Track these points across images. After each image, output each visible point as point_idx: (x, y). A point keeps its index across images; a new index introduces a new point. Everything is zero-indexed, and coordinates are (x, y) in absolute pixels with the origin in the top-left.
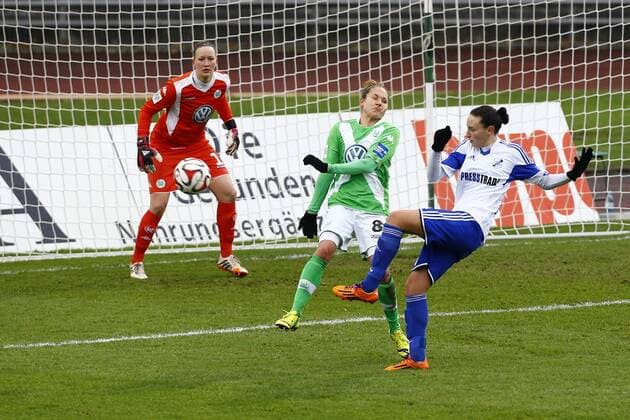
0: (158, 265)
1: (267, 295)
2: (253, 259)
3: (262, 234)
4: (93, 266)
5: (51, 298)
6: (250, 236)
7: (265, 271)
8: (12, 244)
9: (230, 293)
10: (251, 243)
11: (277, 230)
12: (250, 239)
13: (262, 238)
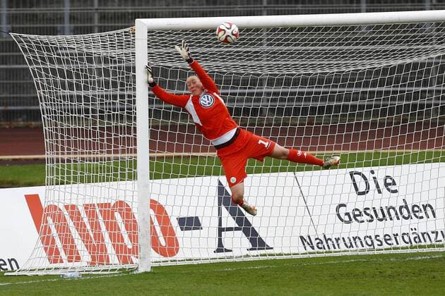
0: (328, 264)
1: (401, 284)
2: (392, 259)
3: (398, 244)
4: (285, 265)
5: (257, 286)
6: (390, 244)
7: (400, 268)
8: (231, 251)
9: (376, 283)
10: (391, 249)
11: (407, 240)
12: (389, 246)
13: (398, 246)
